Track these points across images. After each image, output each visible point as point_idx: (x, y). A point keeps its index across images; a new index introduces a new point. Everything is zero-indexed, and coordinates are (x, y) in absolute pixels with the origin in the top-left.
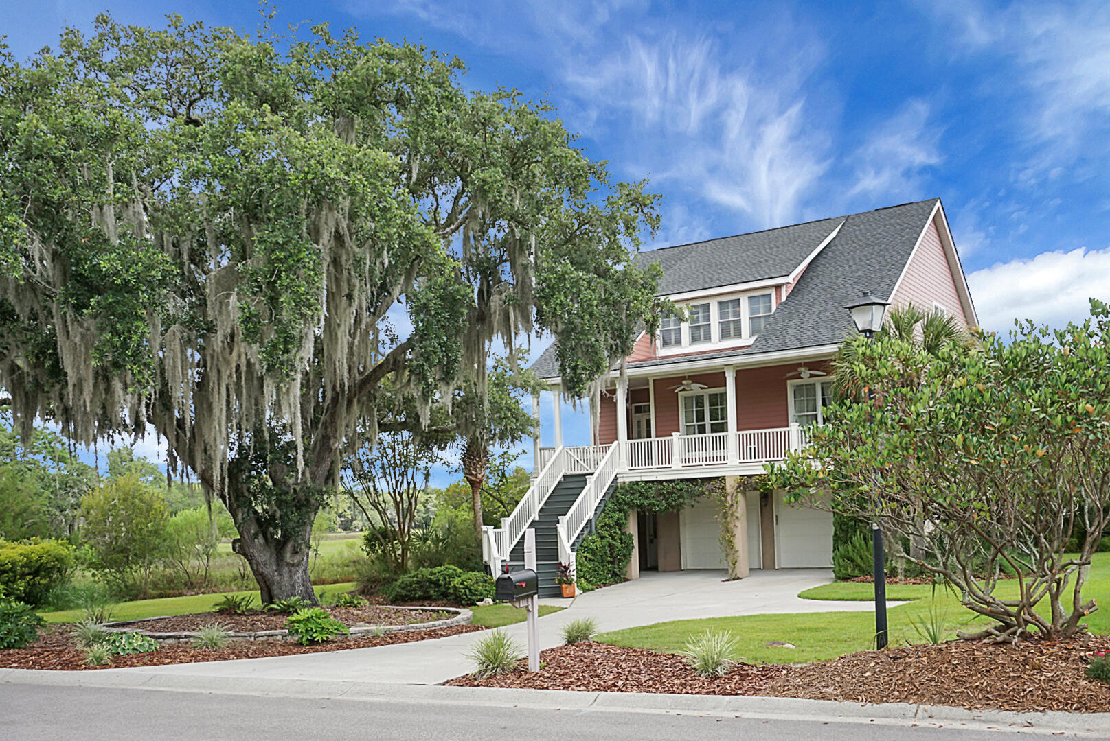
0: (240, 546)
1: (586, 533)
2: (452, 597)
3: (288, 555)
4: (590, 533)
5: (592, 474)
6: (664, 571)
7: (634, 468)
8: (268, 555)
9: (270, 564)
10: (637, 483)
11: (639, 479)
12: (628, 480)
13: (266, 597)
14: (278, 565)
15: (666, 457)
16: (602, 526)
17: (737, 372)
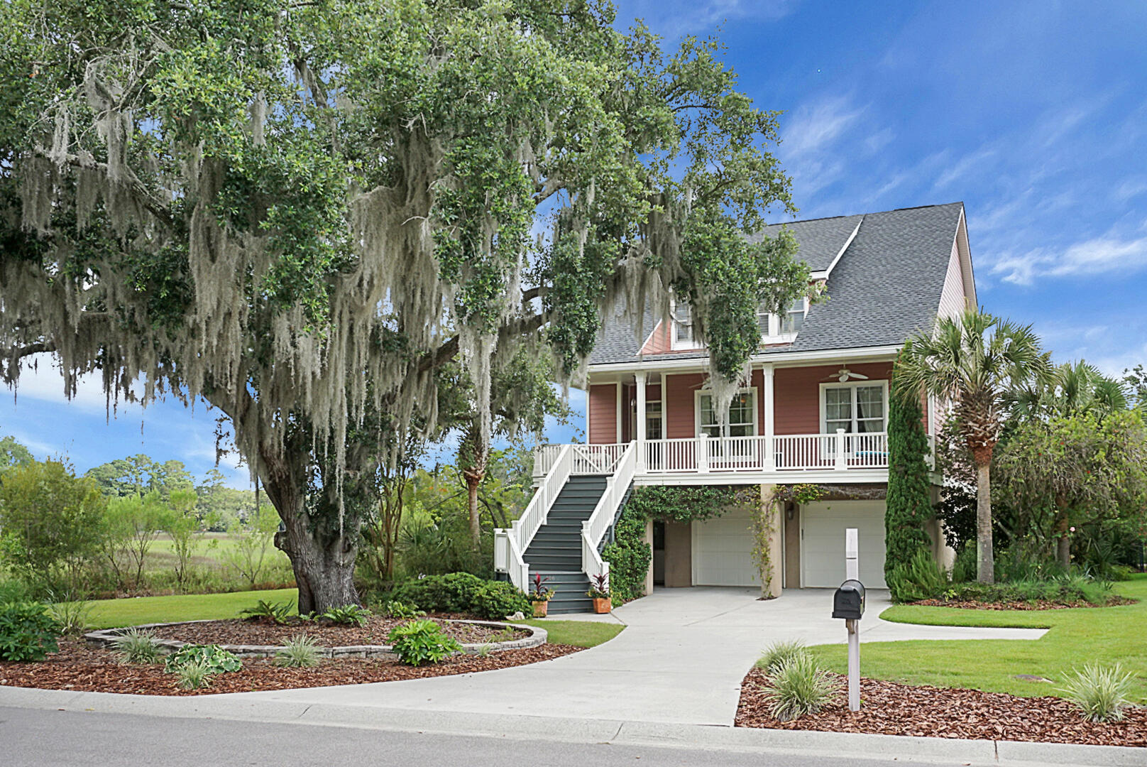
0: (285, 541)
1: (606, 541)
2: (476, 609)
3: (337, 554)
4: (610, 540)
5: (612, 475)
6: (672, 587)
7: (653, 470)
8: (316, 552)
9: (318, 564)
10: (658, 487)
11: (660, 483)
12: (646, 484)
13: (306, 603)
14: (326, 566)
15: (689, 460)
16: (622, 534)
17: (775, 371)
